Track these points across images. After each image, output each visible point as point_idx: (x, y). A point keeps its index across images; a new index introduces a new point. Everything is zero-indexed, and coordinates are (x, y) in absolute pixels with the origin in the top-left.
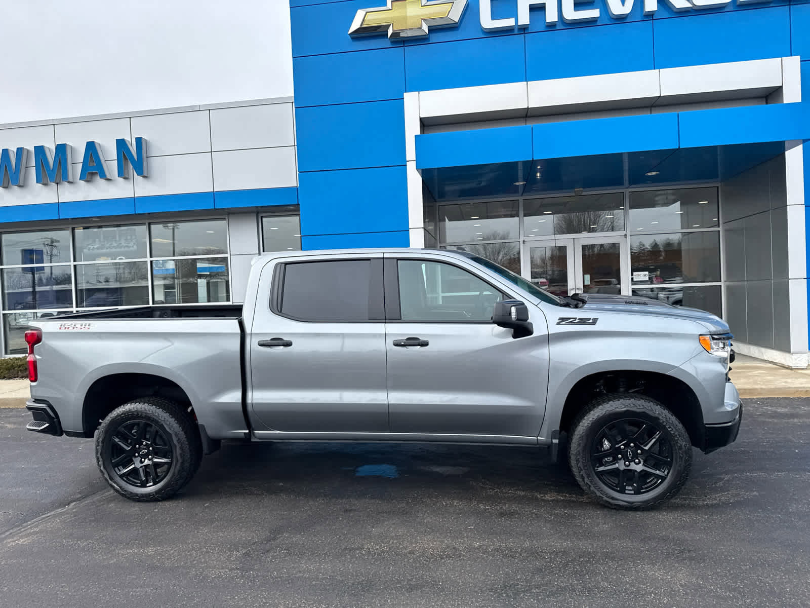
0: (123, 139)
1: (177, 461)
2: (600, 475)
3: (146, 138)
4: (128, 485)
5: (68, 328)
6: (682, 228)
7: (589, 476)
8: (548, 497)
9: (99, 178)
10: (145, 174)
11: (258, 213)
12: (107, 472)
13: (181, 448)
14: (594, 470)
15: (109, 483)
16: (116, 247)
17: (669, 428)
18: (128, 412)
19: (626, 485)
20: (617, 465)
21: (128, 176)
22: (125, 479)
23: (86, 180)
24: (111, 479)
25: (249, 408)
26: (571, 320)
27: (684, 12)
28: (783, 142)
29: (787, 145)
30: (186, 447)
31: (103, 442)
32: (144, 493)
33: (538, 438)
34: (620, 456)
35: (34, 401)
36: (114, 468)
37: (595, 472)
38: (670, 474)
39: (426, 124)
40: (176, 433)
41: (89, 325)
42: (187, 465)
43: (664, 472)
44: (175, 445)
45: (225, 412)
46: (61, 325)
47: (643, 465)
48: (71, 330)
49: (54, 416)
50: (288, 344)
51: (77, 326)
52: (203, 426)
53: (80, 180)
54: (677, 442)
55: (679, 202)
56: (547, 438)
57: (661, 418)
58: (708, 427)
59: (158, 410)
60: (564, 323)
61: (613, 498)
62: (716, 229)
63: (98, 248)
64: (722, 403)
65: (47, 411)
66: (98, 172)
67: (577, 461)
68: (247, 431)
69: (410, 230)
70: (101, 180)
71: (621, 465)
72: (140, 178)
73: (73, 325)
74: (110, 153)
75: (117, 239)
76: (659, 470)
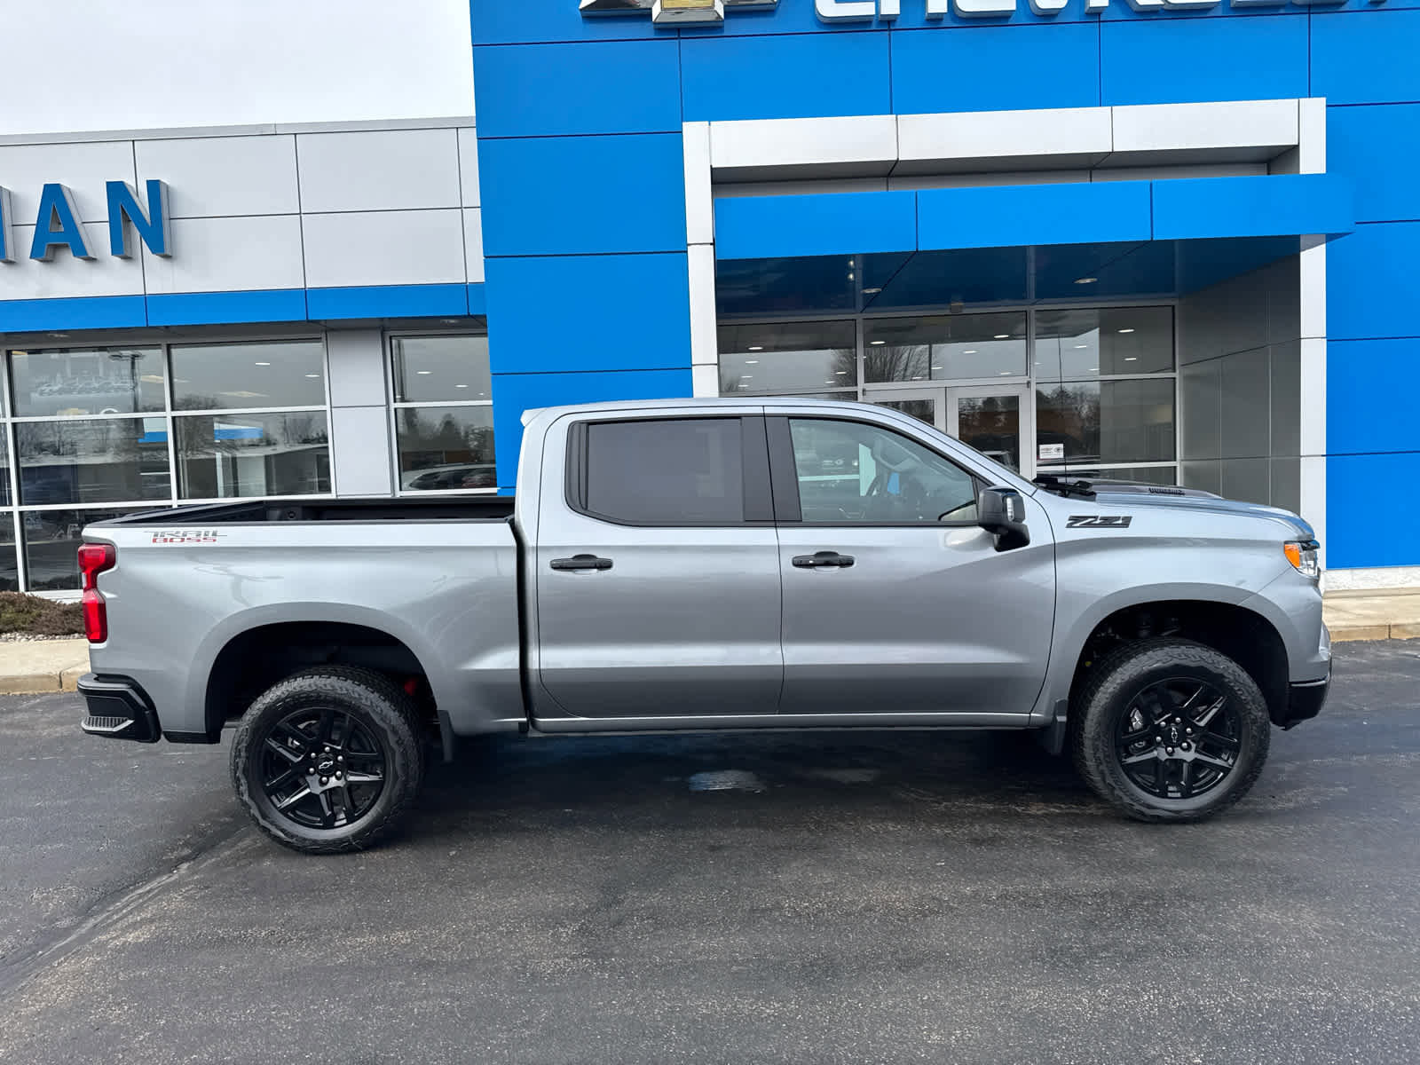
0: (122, 182)
1: (396, 777)
2: (1129, 770)
3: (168, 183)
4: (297, 826)
5: (171, 540)
6: (1102, 373)
7: (1112, 772)
8: (1033, 810)
9: (72, 254)
10: (168, 252)
11: (383, 331)
12: (256, 803)
13: (404, 754)
14: (1121, 762)
15: (258, 824)
16: (98, 390)
17: (1239, 690)
18: (299, 694)
19: (1169, 785)
20: (1155, 753)
21: (131, 254)
22: (292, 816)
23: (44, 257)
24: (264, 817)
25: (533, 679)
26: (1090, 520)
27: (1150, 13)
28: (1297, 238)
29: (1302, 241)
30: (413, 754)
31: (248, 749)
32: (330, 838)
33: (1032, 715)
34: (1159, 738)
35: (95, 679)
36: (269, 796)
37: (1122, 766)
38: (1236, 764)
39: (723, 180)
40: (393, 727)
41: (214, 534)
42: (412, 784)
43: (1226, 761)
44: (392, 749)
45: (488, 687)
46: (156, 535)
47: (1196, 751)
48: (177, 543)
49: (145, 706)
50: (606, 565)
51: (189, 536)
52: (446, 713)
53: (31, 258)
54: (1250, 713)
55: (1097, 330)
56: (1047, 713)
57: (1226, 674)
58: (1297, 688)
59: (357, 689)
60: (1078, 525)
61: (1150, 807)
62: (1171, 375)
63: (60, 392)
64: (1316, 651)
65: (131, 696)
66: (69, 243)
67: (1096, 749)
68: (525, 719)
69: (693, 368)
70: (77, 259)
71: (1161, 754)
72: (156, 258)
73: (180, 535)
74: (93, 209)
75: (101, 374)
76: (1220, 758)
